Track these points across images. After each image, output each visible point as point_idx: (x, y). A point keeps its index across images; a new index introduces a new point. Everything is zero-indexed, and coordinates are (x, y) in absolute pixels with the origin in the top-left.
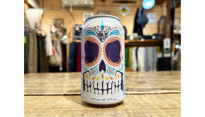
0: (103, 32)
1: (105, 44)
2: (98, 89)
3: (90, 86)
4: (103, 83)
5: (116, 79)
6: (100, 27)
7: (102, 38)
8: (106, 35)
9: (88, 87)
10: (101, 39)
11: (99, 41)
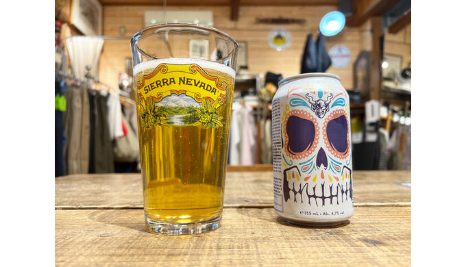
0: (321, 101)
1: (326, 122)
2: (315, 196)
3: (300, 192)
4: (323, 186)
5: (343, 179)
6: (317, 94)
7: (321, 111)
8: (326, 106)
9: (296, 193)
10: (318, 114)
11: (315, 117)
